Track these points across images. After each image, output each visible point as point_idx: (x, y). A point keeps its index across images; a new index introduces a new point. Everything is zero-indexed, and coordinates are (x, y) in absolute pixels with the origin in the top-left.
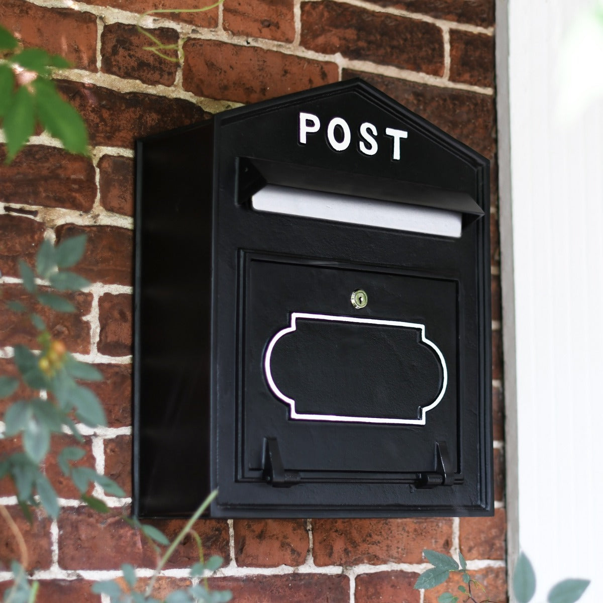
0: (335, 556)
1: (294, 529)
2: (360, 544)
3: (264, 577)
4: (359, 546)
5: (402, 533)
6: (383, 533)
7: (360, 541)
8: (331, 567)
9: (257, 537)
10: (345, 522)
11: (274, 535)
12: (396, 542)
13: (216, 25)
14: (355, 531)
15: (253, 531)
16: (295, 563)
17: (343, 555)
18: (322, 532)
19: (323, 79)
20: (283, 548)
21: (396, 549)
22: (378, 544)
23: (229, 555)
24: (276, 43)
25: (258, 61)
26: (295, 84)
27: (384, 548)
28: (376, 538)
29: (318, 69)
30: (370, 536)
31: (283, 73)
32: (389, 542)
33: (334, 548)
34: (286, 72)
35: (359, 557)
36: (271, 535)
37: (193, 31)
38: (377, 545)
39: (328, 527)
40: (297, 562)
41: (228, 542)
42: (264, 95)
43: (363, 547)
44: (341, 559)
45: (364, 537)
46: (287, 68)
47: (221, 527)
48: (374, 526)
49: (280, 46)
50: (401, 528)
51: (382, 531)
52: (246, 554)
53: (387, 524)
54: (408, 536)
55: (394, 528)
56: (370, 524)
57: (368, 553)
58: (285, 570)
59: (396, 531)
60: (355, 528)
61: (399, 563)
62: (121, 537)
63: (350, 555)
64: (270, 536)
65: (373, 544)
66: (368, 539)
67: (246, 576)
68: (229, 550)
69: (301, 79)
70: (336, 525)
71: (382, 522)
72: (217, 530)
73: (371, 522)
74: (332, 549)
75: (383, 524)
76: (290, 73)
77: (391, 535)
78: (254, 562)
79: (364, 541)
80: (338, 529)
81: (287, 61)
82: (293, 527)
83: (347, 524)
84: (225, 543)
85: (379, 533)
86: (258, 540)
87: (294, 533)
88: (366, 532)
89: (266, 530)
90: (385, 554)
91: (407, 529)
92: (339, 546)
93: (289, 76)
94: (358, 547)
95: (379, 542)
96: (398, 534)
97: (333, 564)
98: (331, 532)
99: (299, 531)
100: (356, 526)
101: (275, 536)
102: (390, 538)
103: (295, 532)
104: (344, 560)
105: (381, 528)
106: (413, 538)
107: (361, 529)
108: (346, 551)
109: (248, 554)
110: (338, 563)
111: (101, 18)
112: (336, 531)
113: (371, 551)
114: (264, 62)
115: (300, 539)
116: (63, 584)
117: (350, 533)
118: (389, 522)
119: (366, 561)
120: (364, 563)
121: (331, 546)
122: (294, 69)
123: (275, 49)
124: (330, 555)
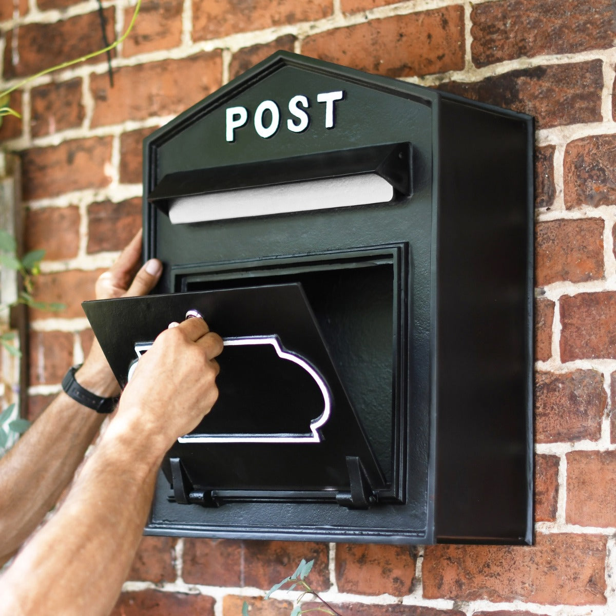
0: (446, 587)
1: (398, 555)
2: (476, 576)
3: (362, 605)
4: (475, 577)
5: (530, 564)
6: (504, 563)
7: (475, 572)
8: (440, 600)
9: (357, 561)
10: (459, 549)
11: (375, 560)
12: (521, 575)
13: (332, 13)
14: (470, 560)
15: (354, 555)
16: (397, 593)
17: (454, 588)
18: (431, 560)
19: (444, 28)
20: (384, 575)
21: (521, 584)
22: (498, 577)
23: (328, 579)
24: (393, 6)
25: (372, 35)
26: (411, 45)
27: (506, 582)
28: (495, 569)
29: (438, 19)
30: (488, 566)
31: (398, 38)
32: (512, 575)
33: (445, 579)
34: (401, 35)
35: (474, 591)
36: (373, 559)
37: (312, 27)
38: (496, 578)
39: (439, 554)
40: (400, 592)
41: (327, 565)
42: (378, 70)
43: (479, 579)
44: (451, 592)
45: (481, 567)
46: (403, 31)
47: (320, 548)
48: (493, 555)
49: (396, 8)
50: (527, 559)
51: (503, 561)
52: (346, 579)
53: (510, 553)
54: (537, 569)
55: (518, 559)
56: (489, 551)
57: (487, 588)
58: (387, 599)
59: (520, 562)
60: (470, 556)
61: (526, 602)
62: (229, 555)
63: (463, 587)
64: (370, 561)
65: (492, 577)
66: (486, 569)
67: (343, 603)
68: (329, 573)
69: (419, 38)
70: (448, 551)
71: (504, 550)
72: (315, 552)
73: (491, 550)
74: (442, 579)
75: (505, 553)
76: (405, 35)
77: (514, 566)
78: (354, 588)
79: (480, 572)
80: (451, 556)
81: (402, 23)
82: (397, 552)
83: (460, 550)
84: (323, 565)
85: (498, 563)
86: (358, 565)
87: (397, 559)
88: (484, 561)
89: (368, 554)
90: (507, 590)
91: (536, 559)
92: (450, 575)
93: (404, 39)
94: (474, 579)
95: (498, 574)
96: (523, 566)
97: (443, 597)
98: (442, 559)
99: (404, 557)
100: (472, 553)
101: (377, 562)
102: (513, 570)
103: (399, 557)
104: (454, 593)
105: (502, 557)
106: (544, 572)
107: (477, 557)
108: (459, 584)
109: (348, 580)
110: (448, 596)
111: (228, 49)
112: (449, 559)
113: (488, 584)
114: (378, 32)
115: (404, 566)
116: (180, 596)
117: (464, 561)
118: (513, 550)
119: (485, 597)
120: (482, 599)
121: (441, 575)
122: (411, 29)
123: (392, 14)
124: (440, 586)
